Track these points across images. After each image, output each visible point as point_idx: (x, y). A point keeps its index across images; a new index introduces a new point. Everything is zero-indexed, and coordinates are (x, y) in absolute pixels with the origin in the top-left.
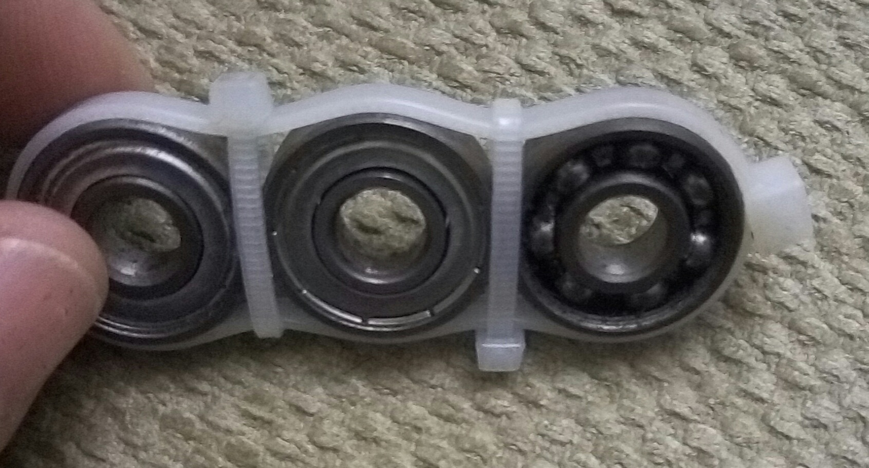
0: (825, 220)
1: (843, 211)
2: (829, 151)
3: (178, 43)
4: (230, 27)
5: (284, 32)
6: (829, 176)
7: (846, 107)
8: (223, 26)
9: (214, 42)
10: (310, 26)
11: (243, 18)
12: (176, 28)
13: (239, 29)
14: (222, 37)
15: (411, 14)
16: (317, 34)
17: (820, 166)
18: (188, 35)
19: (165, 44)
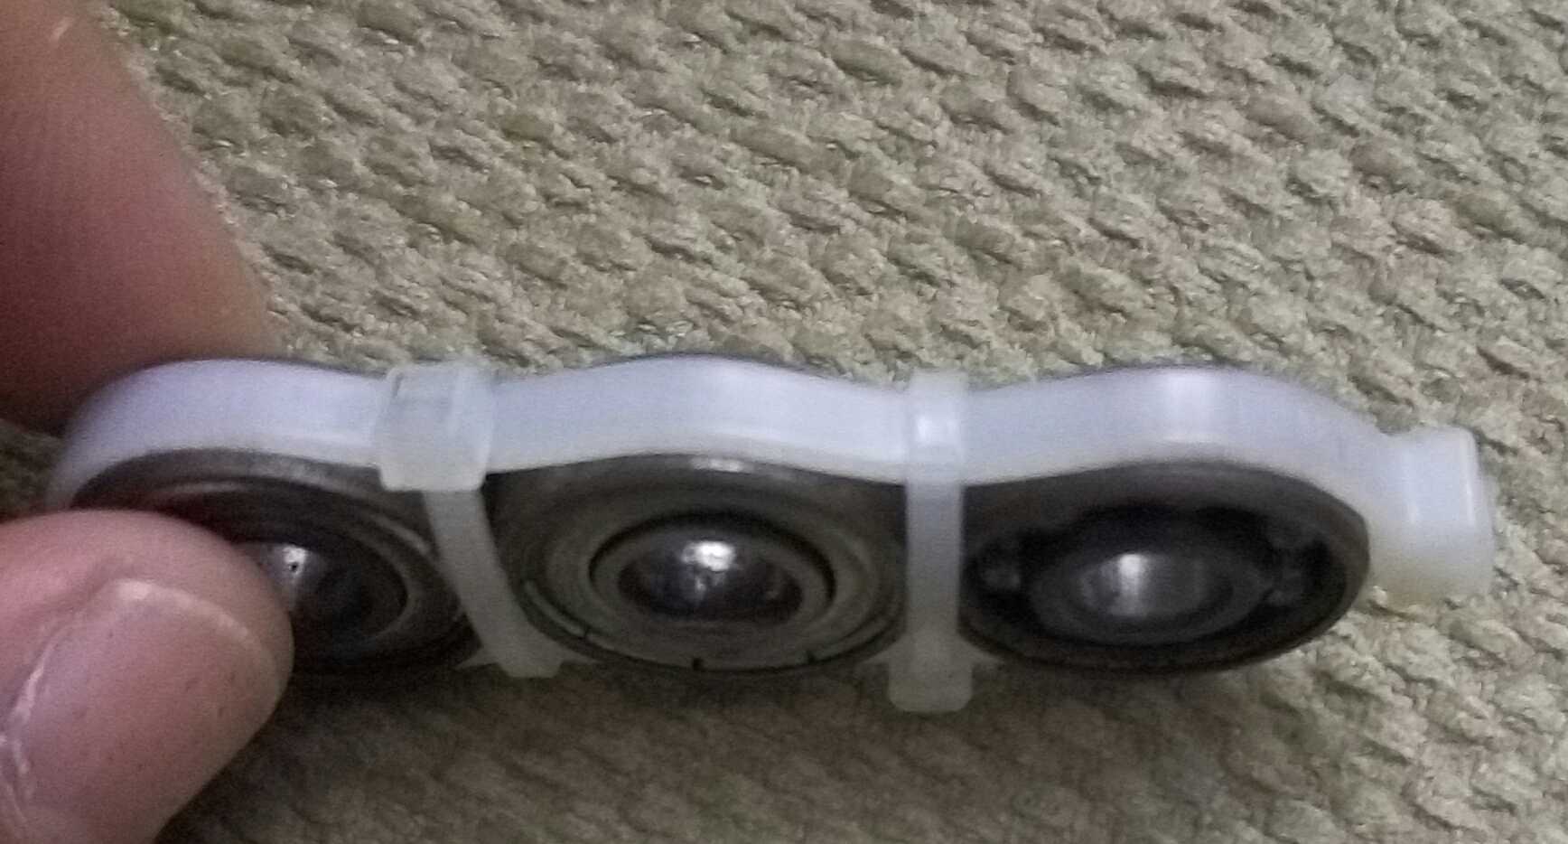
0: (1515, 452)
1: (1547, 437)
2: (1524, 333)
3: (403, 132)
4: (492, 106)
5: (585, 116)
6: (1525, 376)
7: (1554, 258)
8: (481, 105)
9: (463, 130)
10: (630, 106)
11: (514, 91)
12: (399, 107)
13: (509, 110)
14: (479, 124)
15: (803, 88)
16: (641, 119)
17: (1507, 358)
18: (419, 120)
19: (380, 135)
